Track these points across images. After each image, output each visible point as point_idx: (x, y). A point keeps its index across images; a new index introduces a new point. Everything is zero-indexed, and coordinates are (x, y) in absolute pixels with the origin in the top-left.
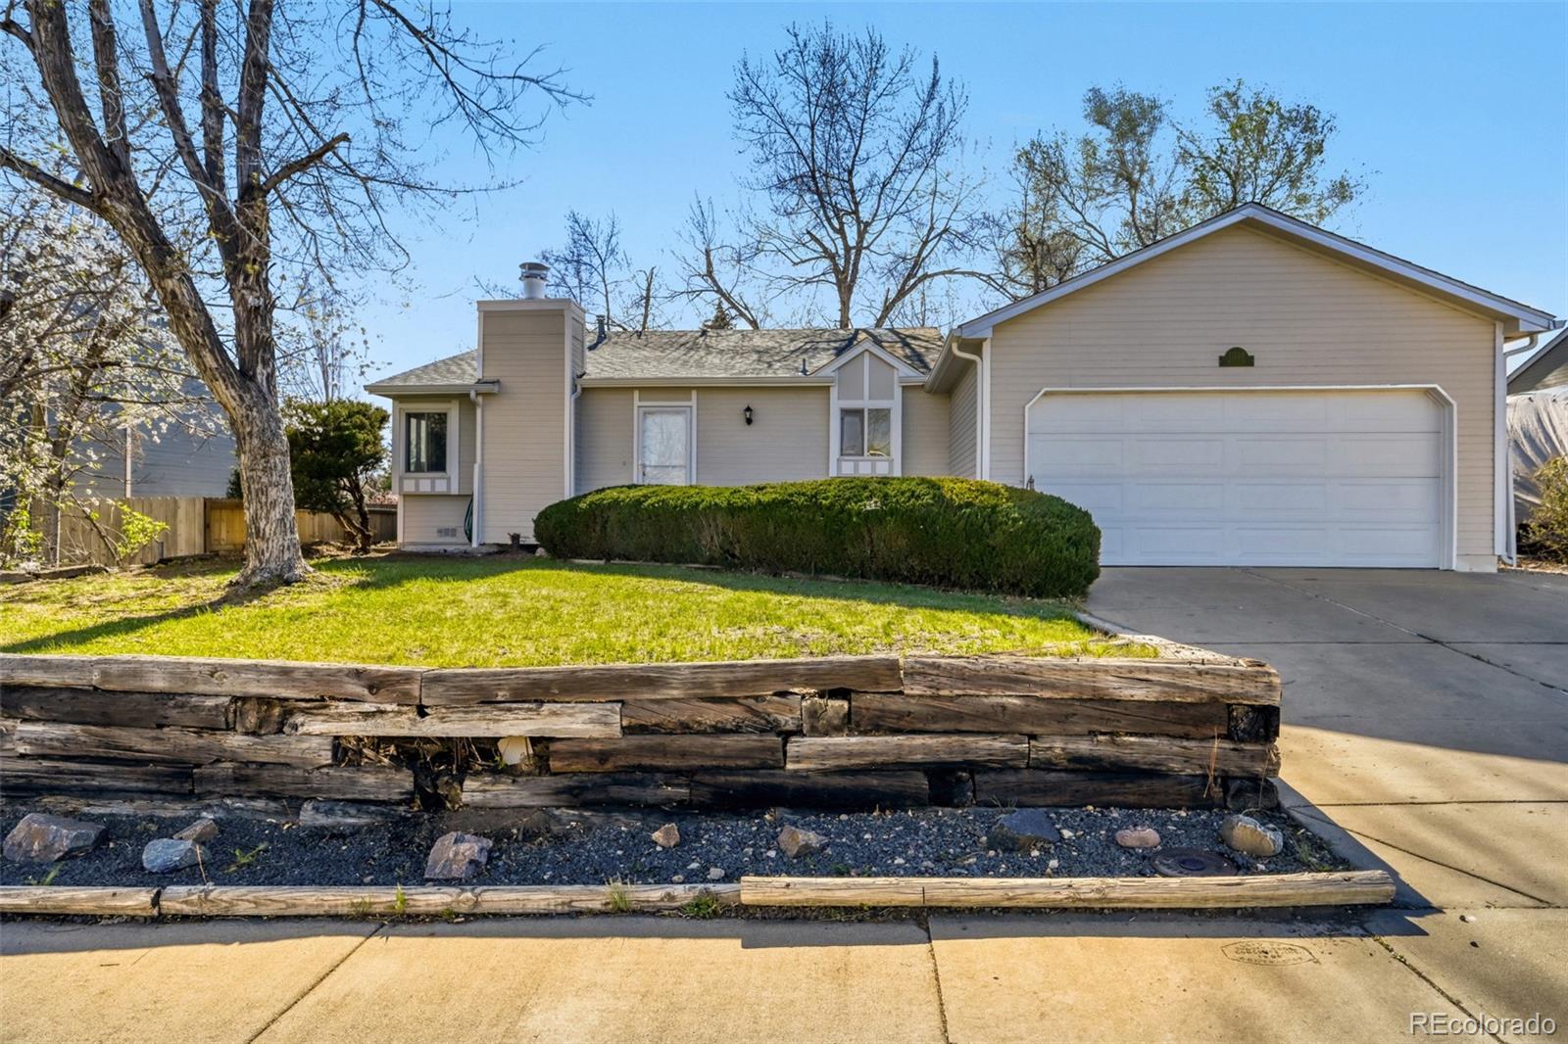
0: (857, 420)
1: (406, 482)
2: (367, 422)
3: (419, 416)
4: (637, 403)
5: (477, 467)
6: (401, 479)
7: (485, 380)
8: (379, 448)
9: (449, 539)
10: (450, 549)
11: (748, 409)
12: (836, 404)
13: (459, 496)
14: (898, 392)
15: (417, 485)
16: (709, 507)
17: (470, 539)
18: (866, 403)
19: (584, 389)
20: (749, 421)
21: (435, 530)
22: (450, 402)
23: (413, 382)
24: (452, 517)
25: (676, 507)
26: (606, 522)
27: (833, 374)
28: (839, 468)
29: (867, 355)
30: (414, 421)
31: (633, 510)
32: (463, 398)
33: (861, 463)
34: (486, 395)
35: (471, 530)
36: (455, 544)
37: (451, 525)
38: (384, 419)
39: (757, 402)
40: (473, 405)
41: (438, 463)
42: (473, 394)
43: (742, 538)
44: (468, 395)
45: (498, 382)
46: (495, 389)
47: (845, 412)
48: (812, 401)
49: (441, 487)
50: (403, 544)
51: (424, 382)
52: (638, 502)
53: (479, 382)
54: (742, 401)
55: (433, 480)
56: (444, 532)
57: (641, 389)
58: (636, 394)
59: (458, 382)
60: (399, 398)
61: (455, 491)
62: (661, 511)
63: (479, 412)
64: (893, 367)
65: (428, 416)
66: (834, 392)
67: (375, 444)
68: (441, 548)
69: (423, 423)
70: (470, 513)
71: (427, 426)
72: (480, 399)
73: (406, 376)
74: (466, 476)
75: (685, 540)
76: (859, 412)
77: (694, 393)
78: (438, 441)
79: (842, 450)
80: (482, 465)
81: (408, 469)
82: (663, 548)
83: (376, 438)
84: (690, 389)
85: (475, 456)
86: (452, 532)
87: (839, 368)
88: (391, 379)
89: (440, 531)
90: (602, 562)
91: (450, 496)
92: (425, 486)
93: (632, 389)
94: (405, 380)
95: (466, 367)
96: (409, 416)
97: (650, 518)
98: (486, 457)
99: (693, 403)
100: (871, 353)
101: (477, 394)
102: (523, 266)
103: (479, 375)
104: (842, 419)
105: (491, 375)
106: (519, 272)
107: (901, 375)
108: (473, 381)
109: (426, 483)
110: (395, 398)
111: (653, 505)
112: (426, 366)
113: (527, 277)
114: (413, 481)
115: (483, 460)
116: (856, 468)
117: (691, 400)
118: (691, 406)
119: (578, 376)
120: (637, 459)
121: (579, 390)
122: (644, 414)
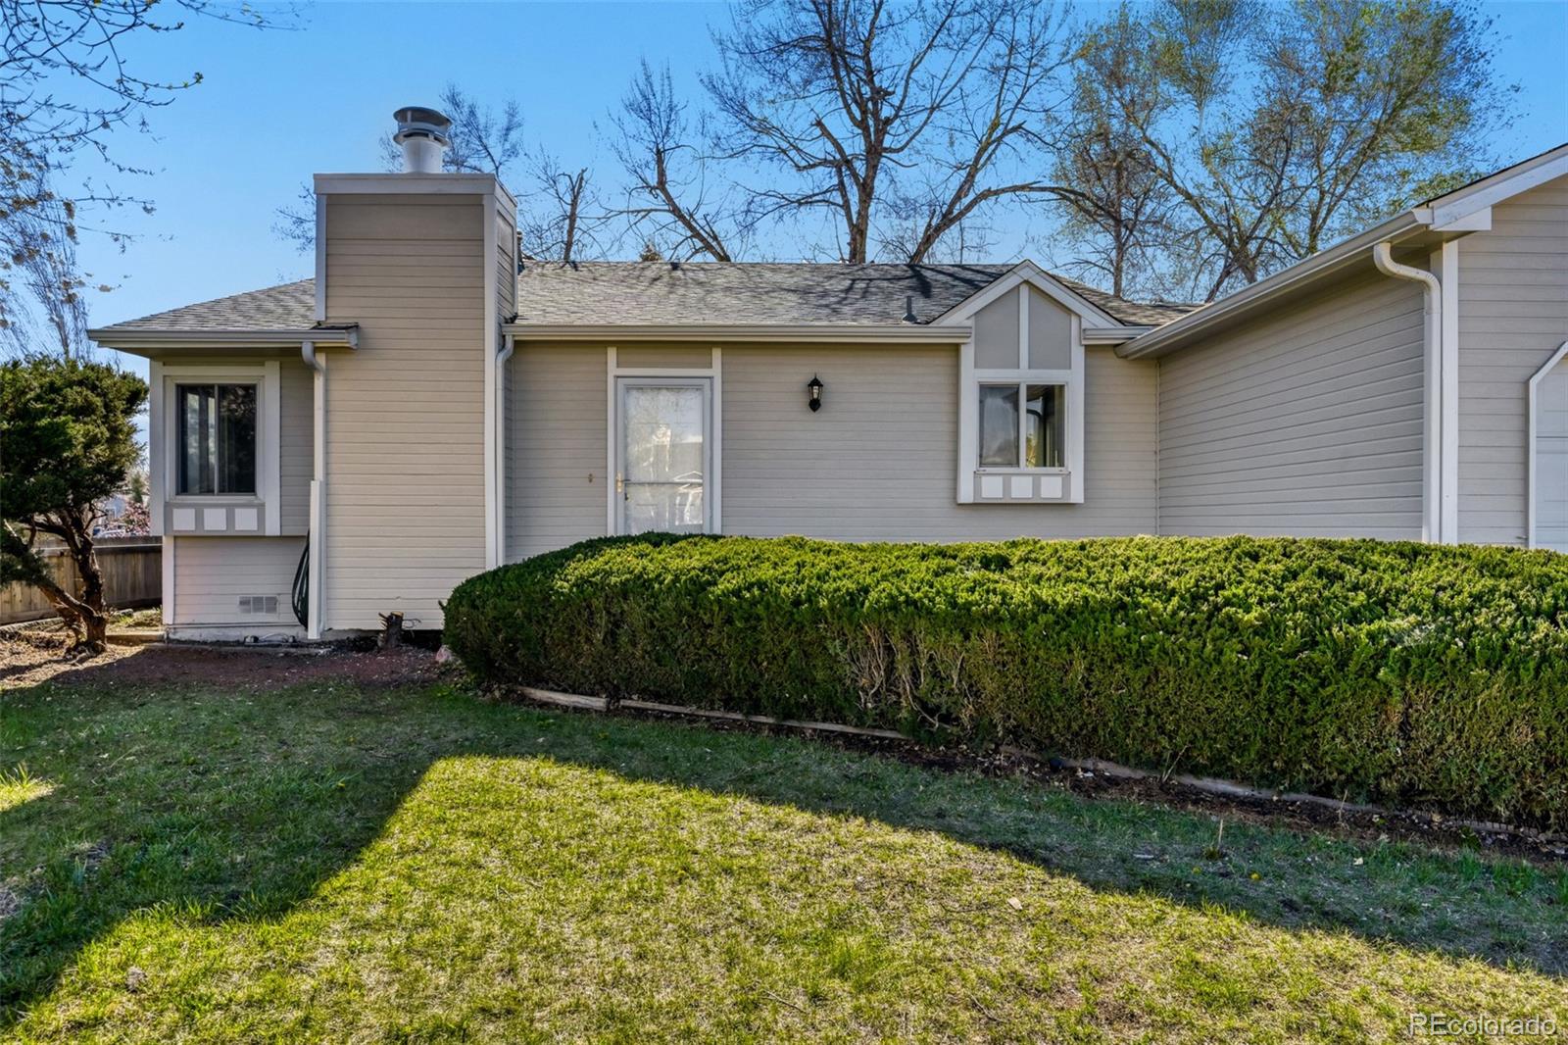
0: (1007, 403)
1: (177, 513)
2: (98, 401)
3: (204, 391)
4: (613, 370)
5: (315, 488)
6: (168, 507)
7: (331, 322)
8: (123, 449)
9: (262, 617)
10: (264, 634)
11: (815, 382)
12: (972, 377)
13: (281, 538)
14: (1078, 355)
15: (199, 519)
16: (894, 606)
17: (304, 621)
18: (1023, 375)
19: (517, 344)
20: (815, 405)
21: (238, 599)
22: (262, 364)
23: (188, 325)
24: (270, 577)
25: (797, 603)
26: (617, 624)
27: (970, 323)
28: (977, 488)
29: (1026, 291)
30: (193, 401)
31: (686, 603)
32: (290, 359)
33: (1014, 479)
34: (331, 351)
35: (304, 601)
36: (276, 627)
37: (265, 590)
38: (135, 396)
40: (310, 370)
41: (240, 478)
42: (307, 350)
43: (989, 685)
44: (297, 352)
45: (355, 327)
46: (351, 340)
47: (987, 390)
48: (928, 373)
49: (245, 521)
50: (175, 627)
51: (210, 326)
52: (698, 587)
53: (319, 326)
54: (788, 368)
55: (230, 509)
56: (250, 603)
57: (622, 345)
58: (612, 353)
59: (276, 327)
60: (161, 356)
61: (273, 528)
62: (760, 609)
63: (319, 383)
64: (1068, 311)
65: (224, 391)
66: (967, 355)
67: (112, 441)
68: (248, 634)
69: (212, 403)
70: (302, 574)
71: (219, 407)
72: (321, 360)
73: (176, 315)
74: (295, 502)
75: (820, 675)
76: (1011, 391)
77: (717, 354)
78: (240, 435)
79: (981, 456)
80: (327, 485)
81: (183, 487)
82: (756, 686)
83: (115, 430)
84: (710, 345)
85: (312, 465)
86: (271, 604)
87: (978, 313)
88: (145, 320)
89: (244, 602)
90: (598, 703)
91: (264, 537)
92: (215, 520)
93: (603, 345)
94: (173, 323)
95: (292, 303)
96: (183, 391)
97: (729, 621)
98: (334, 467)
99: (716, 371)
100: (1032, 285)
101: (316, 350)
102: (401, 115)
103: (319, 315)
104: (981, 402)
105: (342, 314)
106: (394, 126)
107: (1086, 324)
108: (306, 326)
109: (216, 515)
110: (153, 355)
111: (737, 593)
112: (218, 302)
113: (408, 136)
114: (191, 512)
115: (327, 474)
116: (1007, 487)
117: (710, 366)
118: (711, 378)
119: (507, 321)
120: (619, 469)
121: (510, 346)
122: (627, 390)
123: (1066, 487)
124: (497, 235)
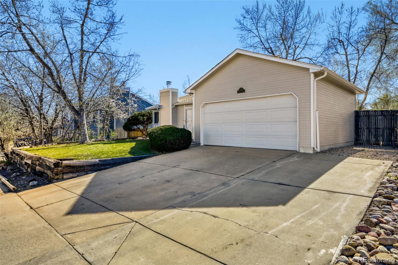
34: (160, 108)
42: (157, 109)
45: (162, 106)
81: (155, 123)
96: (155, 113)
98: (161, 120)
119: (175, 103)
120: (185, 119)
121: (174, 106)
122: (186, 110)
124: (172, 94)
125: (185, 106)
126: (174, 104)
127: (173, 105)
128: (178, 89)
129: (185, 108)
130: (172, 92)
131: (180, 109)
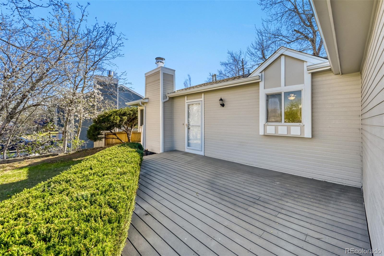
0: (277, 100)
1: (140, 129)
11: (221, 100)
12: (263, 92)
14: (308, 77)
18: (282, 89)
27: (260, 75)
28: (265, 130)
29: (283, 58)
33: (279, 127)
39: (225, 95)
45: (148, 98)
46: (146, 101)
47: (268, 96)
54: (218, 96)
57: (187, 95)
64: (303, 61)
66: (262, 85)
72: (145, 105)
76: (278, 95)
77: (203, 95)
79: (267, 119)
87: (265, 70)
93: (184, 96)
96: (141, 110)
99: (203, 99)
100: (286, 56)
102: (156, 59)
104: (267, 100)
107: (309, 64)
113: (157, 62)
115: (145, 124)
116: (276, 130)
117: (201, 98)
118: (202, 101)
119: (168, 93)
120: (186, 122)
121: (168, 99)
122: (189, 105)
123: (302, 131)
124: (164, 78)
125: (186, 97)
126: (168, 95)
127: (165, 97)
128: (175, 71)
129: (187, 101)
130: (164, 74)
131: (178, 103)
